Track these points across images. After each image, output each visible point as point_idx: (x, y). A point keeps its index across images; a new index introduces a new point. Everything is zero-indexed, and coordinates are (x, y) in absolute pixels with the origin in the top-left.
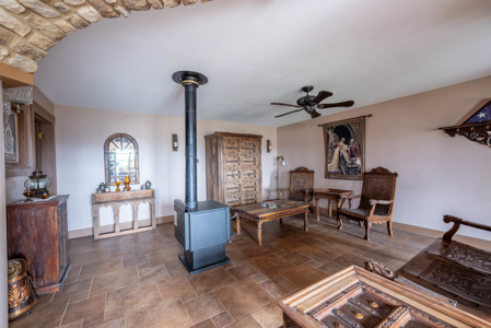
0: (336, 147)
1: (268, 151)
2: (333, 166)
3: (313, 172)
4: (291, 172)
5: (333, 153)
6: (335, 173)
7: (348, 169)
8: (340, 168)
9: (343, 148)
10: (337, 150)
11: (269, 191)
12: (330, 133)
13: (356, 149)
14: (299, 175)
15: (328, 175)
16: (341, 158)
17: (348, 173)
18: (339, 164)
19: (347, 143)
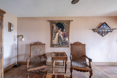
0: (57, 32)
1: (10, 30)
2: (55, 41)
3: (45, 44)
4: (31, 45)
5: (55, 35)
6: (56, 45)
7: (62, 43)
8: (59, 42)
9: (60, 33)
10: (57, 34)
11: (9, 59)
12: (54, 25)
13: (66, 34)
14: (36, 47)
15: (52, 45)
16: (59, 37)
17: (62, 44)
18: (59, 40)
19: (62, 31)
